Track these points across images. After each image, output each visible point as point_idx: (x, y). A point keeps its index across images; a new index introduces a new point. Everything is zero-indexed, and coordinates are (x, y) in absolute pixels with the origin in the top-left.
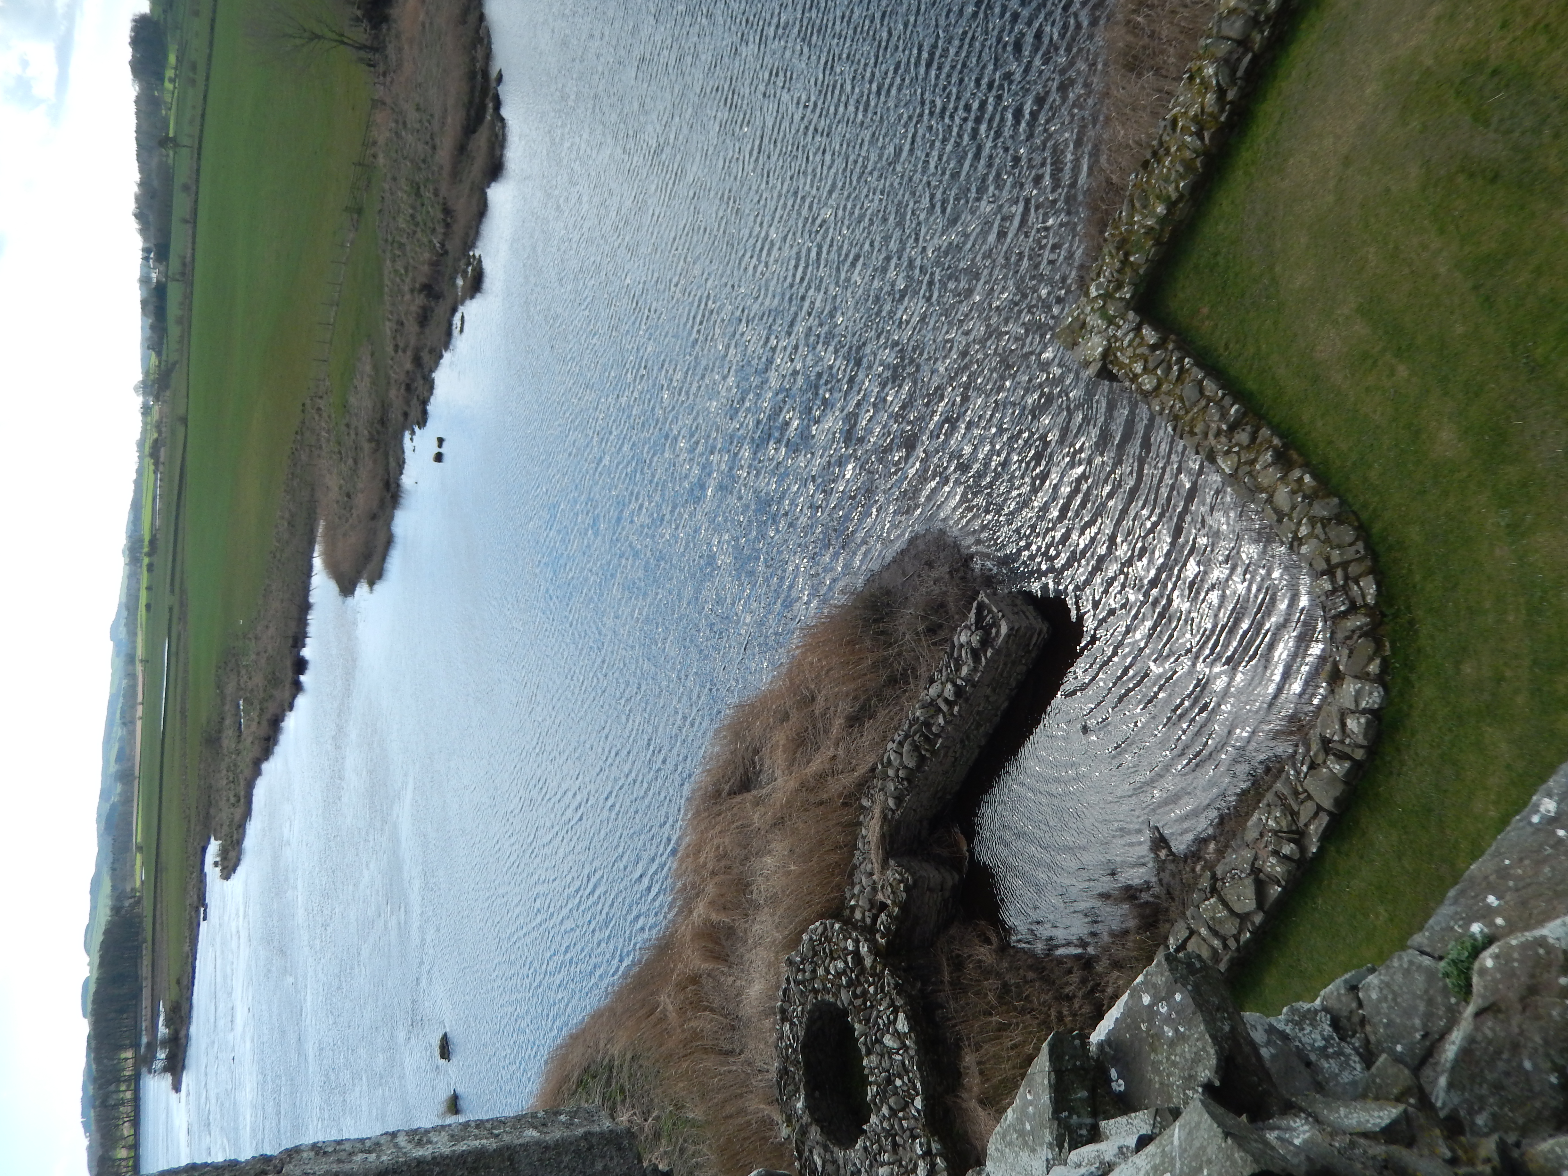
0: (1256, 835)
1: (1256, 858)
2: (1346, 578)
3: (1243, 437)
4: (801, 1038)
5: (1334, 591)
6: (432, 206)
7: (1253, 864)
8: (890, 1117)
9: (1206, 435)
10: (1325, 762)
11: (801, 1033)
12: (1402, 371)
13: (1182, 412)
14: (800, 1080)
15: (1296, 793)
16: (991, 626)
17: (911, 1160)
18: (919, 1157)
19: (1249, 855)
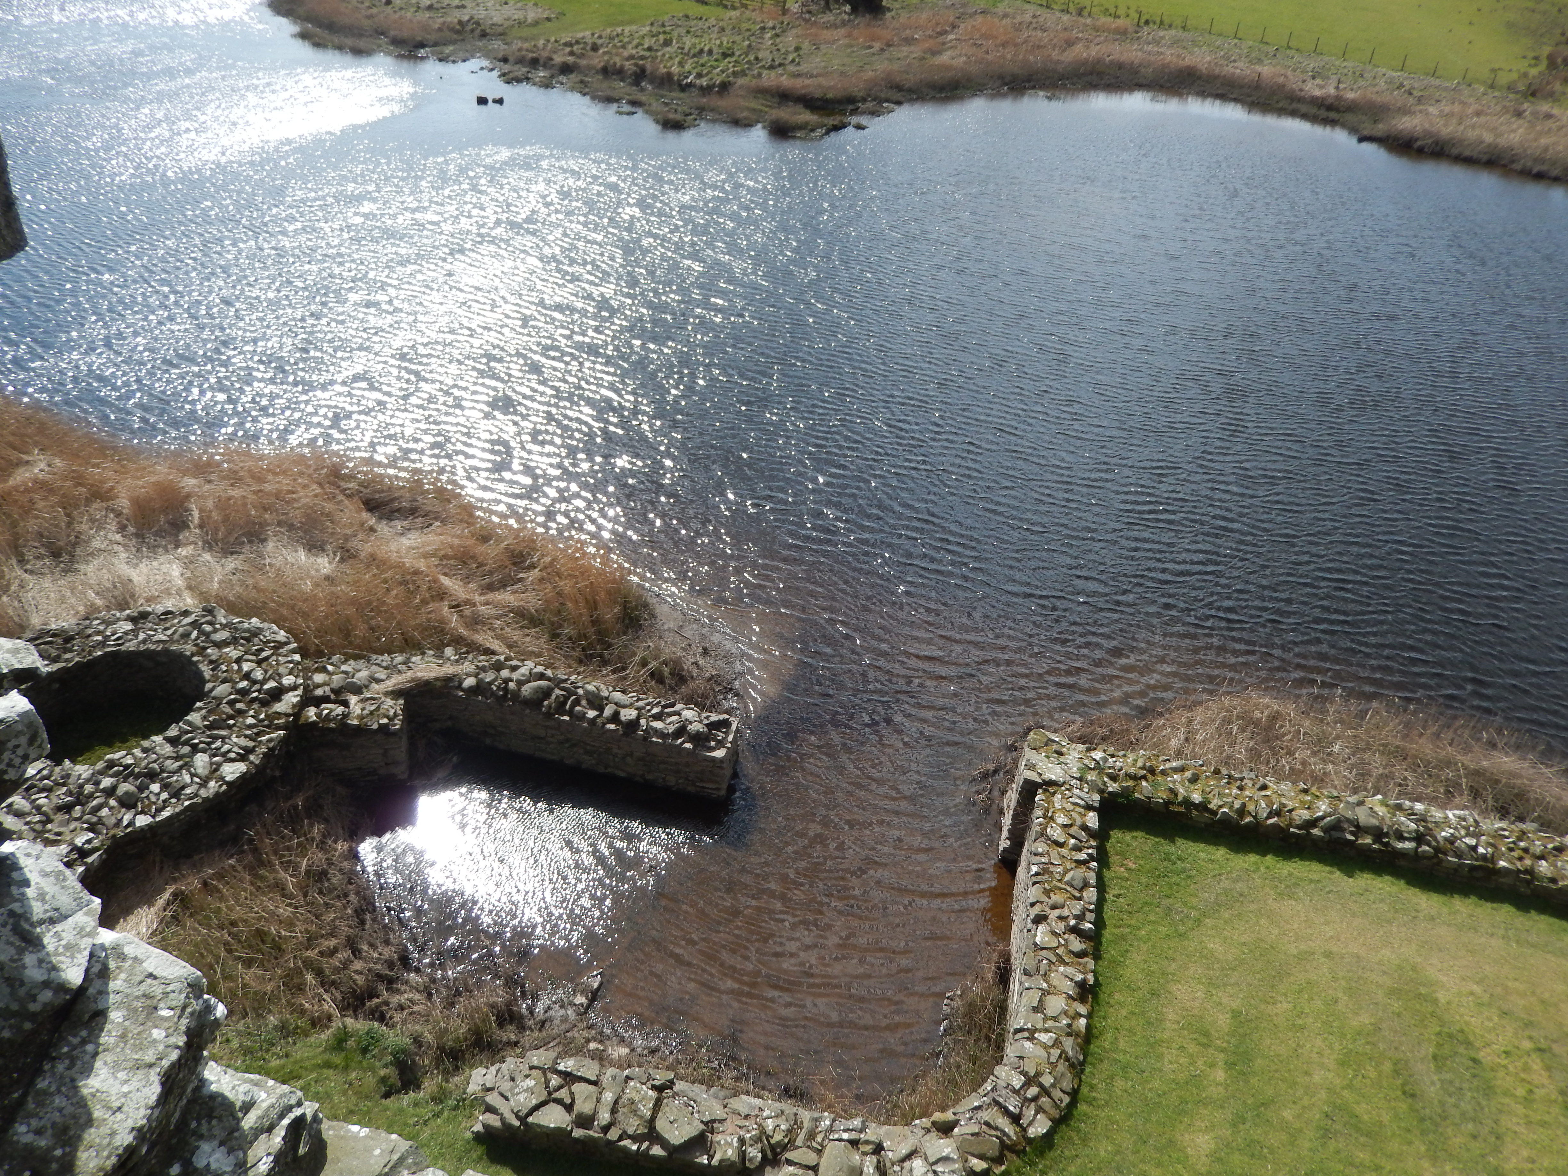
0: (744, 1111)
1: (721, 1121)
2: (1035, 1099)
3: (1077, 944)
4: (123, 648)
5: (1016, 1092)
6: (723, 71)
7: (714, 1121)
8: (104, 791)
9: (1054, 907)
10: (865, 1154)
11: (131, 646)
12: (1220, 1075)
13: (1058, 876)
14: (67, 661)
15: (811, 1136)
16: (715, 740)
17: (58, 834)
18: (71, 843)
19: (719, 1113)
